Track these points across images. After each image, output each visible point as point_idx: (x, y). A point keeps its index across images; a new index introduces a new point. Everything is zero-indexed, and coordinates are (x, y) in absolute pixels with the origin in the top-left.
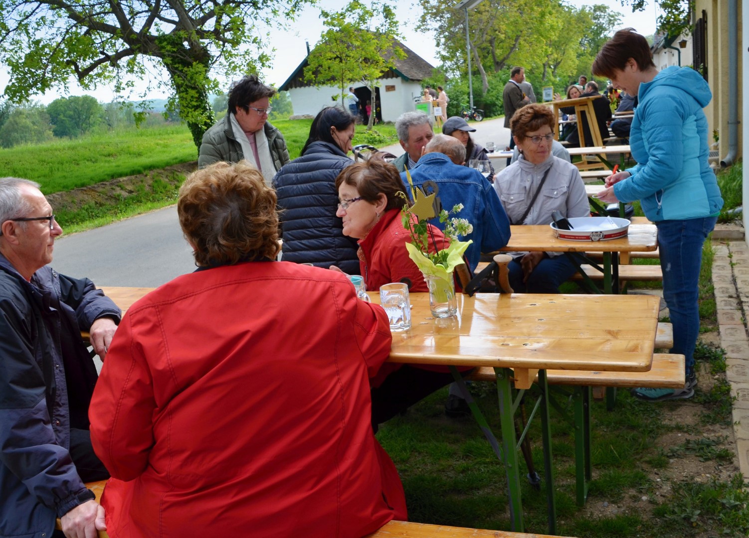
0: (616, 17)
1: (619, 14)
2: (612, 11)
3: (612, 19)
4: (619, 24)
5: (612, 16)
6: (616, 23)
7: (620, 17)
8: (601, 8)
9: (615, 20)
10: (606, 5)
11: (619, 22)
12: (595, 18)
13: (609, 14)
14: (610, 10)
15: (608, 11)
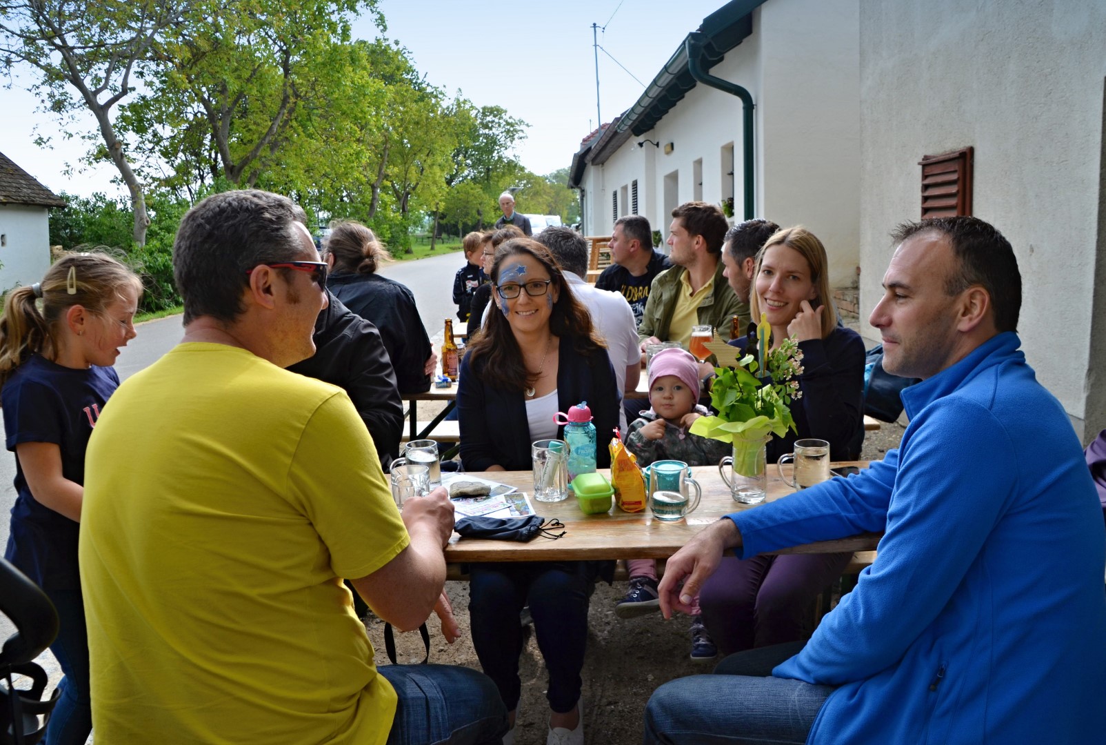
0: (517, 128)
1: (521, 122)
2: (510, 118)
3: (512, 129)
4: (521, 138)
5: (512, 125)
6: (516, 137)
7: (523, 127)
8: (496, 111)
9: (516, 131)
10: (503, 107)
11: (521, 134)
12: (486, 126)
13: (506, 122)
14: (508, 115)
15: (505, 117)
